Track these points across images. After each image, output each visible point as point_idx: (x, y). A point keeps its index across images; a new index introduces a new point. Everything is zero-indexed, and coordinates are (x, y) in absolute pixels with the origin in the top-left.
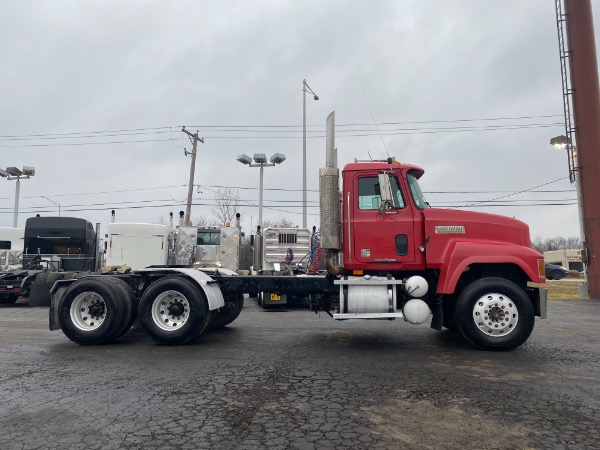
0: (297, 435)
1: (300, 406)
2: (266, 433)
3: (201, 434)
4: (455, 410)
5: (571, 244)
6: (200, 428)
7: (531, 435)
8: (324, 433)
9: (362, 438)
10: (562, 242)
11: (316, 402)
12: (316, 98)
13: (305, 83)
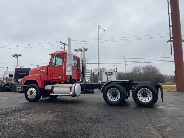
12: (104, 30)
13: (99, 26)
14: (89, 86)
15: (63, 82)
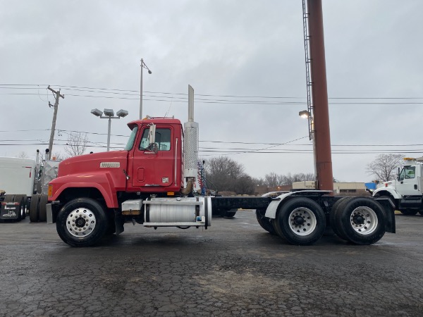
0: (157, 293)
1: (154, 278)
2: (137, 294)
3: (93, 297)
4: (249, 275)
5: (308, 178)
6: (91, 294)
7: (290, 284)
8: (173, 291)
9: (197, 292)
10: (303, 176)
11: (164, 276)
12: (150, 72)
13: (142, 61)
14: (229, 202)
15: (172, 194)
